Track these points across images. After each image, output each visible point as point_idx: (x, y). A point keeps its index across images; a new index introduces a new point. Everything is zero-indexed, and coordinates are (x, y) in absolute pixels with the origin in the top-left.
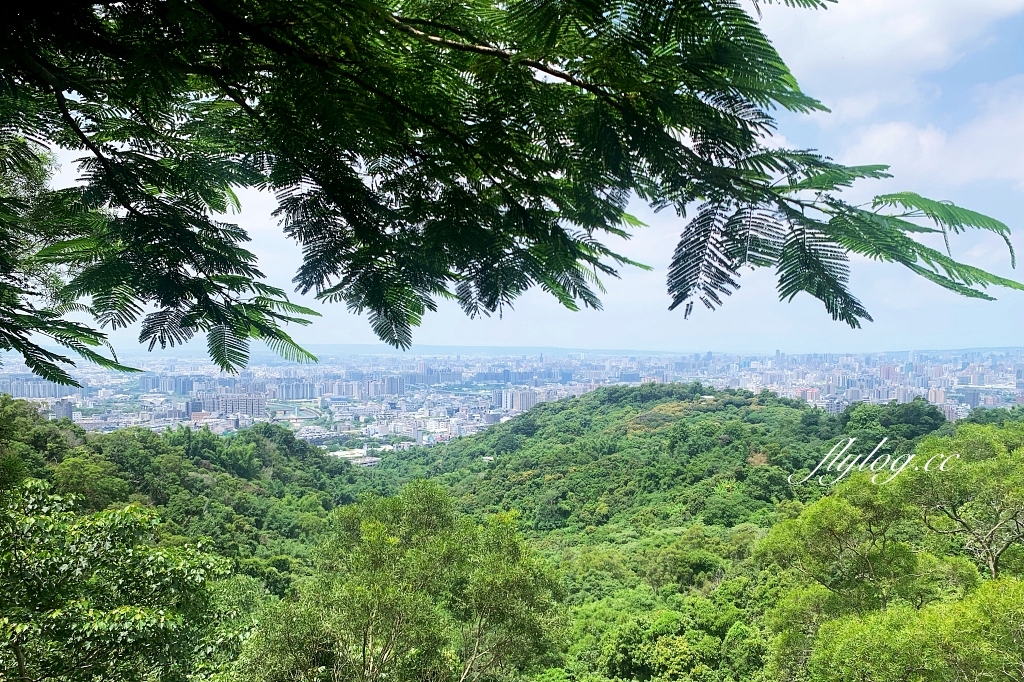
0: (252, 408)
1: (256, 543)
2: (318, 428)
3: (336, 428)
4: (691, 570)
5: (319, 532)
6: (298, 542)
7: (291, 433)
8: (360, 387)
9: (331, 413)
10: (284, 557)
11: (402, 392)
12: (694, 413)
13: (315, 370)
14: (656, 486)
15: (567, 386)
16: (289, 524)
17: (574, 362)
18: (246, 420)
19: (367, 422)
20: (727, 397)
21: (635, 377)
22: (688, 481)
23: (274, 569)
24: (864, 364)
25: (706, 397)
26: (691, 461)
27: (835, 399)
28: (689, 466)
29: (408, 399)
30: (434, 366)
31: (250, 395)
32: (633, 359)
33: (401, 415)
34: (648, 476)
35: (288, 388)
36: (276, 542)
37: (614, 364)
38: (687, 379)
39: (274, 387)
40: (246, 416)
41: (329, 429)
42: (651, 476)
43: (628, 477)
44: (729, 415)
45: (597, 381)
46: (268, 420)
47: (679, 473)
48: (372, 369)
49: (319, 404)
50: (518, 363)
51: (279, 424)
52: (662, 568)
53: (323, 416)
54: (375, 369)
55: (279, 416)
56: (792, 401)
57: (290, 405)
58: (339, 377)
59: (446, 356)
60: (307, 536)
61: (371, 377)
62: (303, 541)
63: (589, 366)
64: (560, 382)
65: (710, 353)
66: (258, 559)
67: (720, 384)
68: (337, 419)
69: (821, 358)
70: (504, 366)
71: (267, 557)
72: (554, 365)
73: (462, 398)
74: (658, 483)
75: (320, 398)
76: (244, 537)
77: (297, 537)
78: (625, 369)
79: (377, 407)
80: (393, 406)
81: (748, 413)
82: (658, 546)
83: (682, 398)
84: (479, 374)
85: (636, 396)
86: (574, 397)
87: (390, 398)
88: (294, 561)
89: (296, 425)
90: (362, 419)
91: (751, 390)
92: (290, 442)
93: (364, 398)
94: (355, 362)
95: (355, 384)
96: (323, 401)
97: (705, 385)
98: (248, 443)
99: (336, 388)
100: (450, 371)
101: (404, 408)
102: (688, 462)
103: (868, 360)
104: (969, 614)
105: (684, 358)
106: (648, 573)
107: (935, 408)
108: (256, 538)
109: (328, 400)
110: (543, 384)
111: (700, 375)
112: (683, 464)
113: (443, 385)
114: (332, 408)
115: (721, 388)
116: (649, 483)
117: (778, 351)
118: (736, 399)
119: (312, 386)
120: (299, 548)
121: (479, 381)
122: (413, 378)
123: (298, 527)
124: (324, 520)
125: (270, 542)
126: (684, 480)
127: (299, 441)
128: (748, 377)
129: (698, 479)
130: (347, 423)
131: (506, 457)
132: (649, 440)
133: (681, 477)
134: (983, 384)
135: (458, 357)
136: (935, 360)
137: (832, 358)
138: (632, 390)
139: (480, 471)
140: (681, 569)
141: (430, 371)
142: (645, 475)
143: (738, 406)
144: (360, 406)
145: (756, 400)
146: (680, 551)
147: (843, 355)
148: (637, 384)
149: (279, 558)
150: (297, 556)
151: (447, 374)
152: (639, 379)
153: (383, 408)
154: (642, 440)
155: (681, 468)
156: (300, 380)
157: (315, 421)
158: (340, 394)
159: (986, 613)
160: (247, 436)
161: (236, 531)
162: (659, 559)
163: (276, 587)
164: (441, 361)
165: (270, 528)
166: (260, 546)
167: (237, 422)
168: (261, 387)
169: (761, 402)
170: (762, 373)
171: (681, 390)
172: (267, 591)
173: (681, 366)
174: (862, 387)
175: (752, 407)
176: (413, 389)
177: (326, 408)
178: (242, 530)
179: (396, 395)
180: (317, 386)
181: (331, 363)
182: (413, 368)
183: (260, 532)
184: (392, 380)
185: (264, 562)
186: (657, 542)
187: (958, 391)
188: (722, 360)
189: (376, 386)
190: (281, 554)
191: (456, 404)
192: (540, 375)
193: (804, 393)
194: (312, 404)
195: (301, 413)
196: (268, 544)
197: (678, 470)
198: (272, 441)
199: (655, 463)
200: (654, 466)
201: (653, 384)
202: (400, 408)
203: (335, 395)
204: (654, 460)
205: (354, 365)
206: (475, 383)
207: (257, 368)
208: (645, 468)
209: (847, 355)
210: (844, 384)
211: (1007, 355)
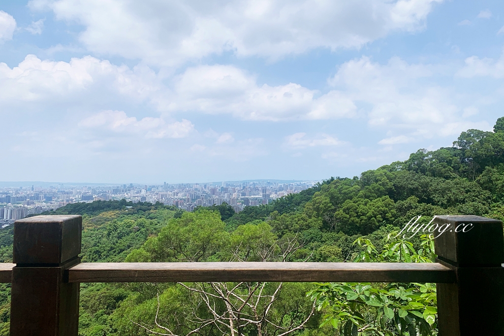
4: (115, 301)
12: (122, 216)
14: (99, 257)
15: (49, 204)
17: (54, 190)
20: (139, 206)
21: (90, 197)
22: (117, 252)
24: (203, 188)
25: (128, 207)
26: (118, 241)
27: (191, 205)
28: (118, 244)
32: (90, 188)
34: (95, 252)
37: (78, 191)
38: (119, 197)
42: (97, 252)
44: (140, 216)
45: (67, 201)
47: (112, 248)
50: (17, 193)
52: (98, 303)
56: (170, 207)
63: (64, 193)
64: (45, 202)
65: (131, 184)
67: (136, 200)
69: (185, 185)
70: (6, 194)
72: (41, 192)
74: (100, 255)
78: (85, 193)
81: (149, 214)
82: (98, 290)
83: (115, 208)
85: (90, 208)
86: (52, 210)
91: (152, 202)
97: (128, 201)
102: (117, 242)
103: (205, 186)
105: (118, 187)
106: (90, 306)
107: (230, 207)
110: (33, 203)
111: (126, 196)
112: (114, 244)
115: (137, 202)
116: (95, 255)
117: (165, 183)
118: (144, 207)
126: (114, 252)
128: (150, 196)
129: (122, 251)
131: (4, 249)
132: (96, 232)
133: (113, 251)
134: (251, 196)
136: (232, 186)
137: (188, 185)
138: (88, 204)
140: (109, 301)
142: (93, 251)
143: (144, 211)
145: (154, 207)
146: (109, 291)
147: (194, 184)
148: (91, 202)
152: (93, 199)
154: (92, 232)
155: (113, 246)
162: (97, 298)
169: (156, 208)
170: (157, 194)
171: (115, 204)
173: (116, 191)
174: (203, 199)
175: (152, 211)
186: (98, 288)
187: (242, 199)
188: (138, 188)
192: (31, 198)
193: (177, 203)
197: (111, 247)
199: (99, 244)
200: (98, 246)
201: (100, 201)
204: (98, 242)
208: (93, 248)
209: (197, 184)
210: (195, 197)
211: (259, 183)
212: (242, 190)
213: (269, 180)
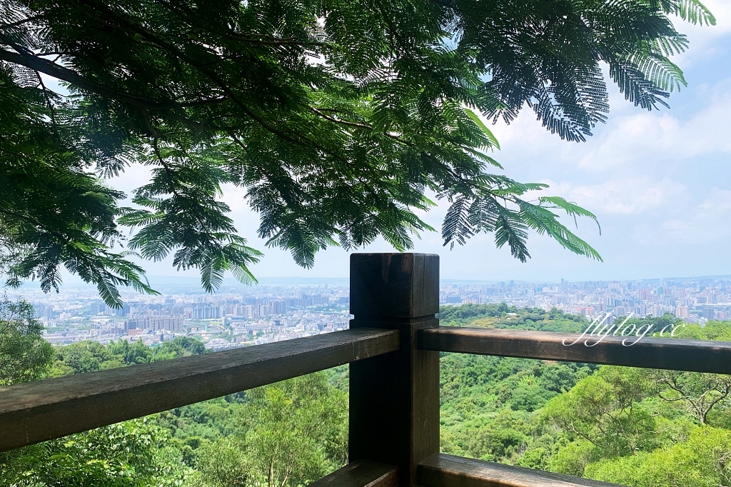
0: (173, 326)
1: (175, 427)
2: (222, 340)
3: (235, 340)
4: (503, 445)
5: (223, 419)
6: (207, 426)
7: (202, 344)
8: (253, 309)
9: (231, 329)
10: (196, 438)
11: (284, 312)
12: (502, 326)
13: (220, 297)
14: (475, 381)
16: (200, 413)
18: (169, 335)
19: (258, 335)
20: (526, 314)
21: (458, 300)
22: (499, 377)
23: (189, 447)
24: (627, 288)
25: (510, 314)
26: (500, 362)
27: (606, 314)
28: (499, 366)
29: (289, 318)
30: (309, 293)
31: (172, 316)
32: (455, 286)
33: (284, 330)
34: (468, 374)
35: (200, 310)
36: (190, 426)
38: (496, 301)
39: (190, 310)
40: (169, 332)
41: (230, 341)
42: (471, 374)
43: (454, 375)
44: (528, 327)
46: (185, 335)
47: (492, 371)
48: (262, 296)
49: (223, 323)
51: (193, 337)
52: (480, 444)
53: (226, 331)
54: (265, 295)
55: (193, 331)
56: (574, 316)
57: (202, 323)
58: (238, 302)
59: (317, 285)
60: (213, 421)
61: (261, 302)
62: (210, 426)
65: (512, 281)
66: (177, 440)
67: (521, 304)
68: (236, 333)
69: (595, 284)
71: (183, 438)
73: (329, 316)
74: (476, 379)
75: (224, 318)
76: (166, 422)
77: (206, 422)
78: (450, 294)
79: (266, 324)
80: (278, 323)
81: (542, 326)
82: (478, 427)
83: (492, 315)
84: (341, 298)
85: (458, 314)
87: (275, 317)
88: (204, 440)
89: (205, 338)
90: (255, 333)
91: (543, 309)
92: (201, 351)
93: (257, 317)
94: (250, 291)
95: (250, 307)
96: (226, 320)
97: (510, 305)
98: (170, 352)
99: (235, 310)
100: (320, 296)
101: (286, 324)
102: (498, 363)
103: (629, 286)
104: (684, 452)
105: (493, 285)
106: (470, 447)
107: (681, 321)
108: (176, 423)
109: (230, 319)
111: (506, 298)
112: (494, 365)
113: (314, 307)
114: (232, 325)
115: (522, 307)
116: (469, 379)
117: (563, 280)
118: (533, 315)
119: (218, 309)
120: (207, 430)
121: (341, 303)
122: (293, 302)
123: (207, 415)
124: (226, 410)
125: (186, 426)
126: (495, 376)
127: (208, 350)
128: (541, 299)
129: (506, 376)
130: (243, 337)
133: (494, 374)
134: (715, 303)
135: (326, 286)
136: (679, 285)
137: (603, 285)
138: (455, 309)
139: (343, 371)
140: (495, 444)
141: (305, 297)
142: (466, 373)
143: (535, 320)
144: (254, 324)
145: (548, 316)
146: (494, 430)
147: (611, 282)
148: (459, 305)
149: (192, 438)
150: (206, 437)
151: (319, 298)
152: (460, 301)
153: (270, 325)
155: (493, 367)
156: (209, 305)
157: (219, 335)
158: (238, 314)
159: (695, 451)
160: (171, 347)
161: (161, 418)
162: (478, 437)
163: (190, 460)
164: (313, 289)
165: (186, 416)
166: (179, 430)
167: (162, 336)
168: (180, 310)
169: (552, 317)
170: (551, 296)
171: (492, 309)
172: (184, 464)
173: (491, 291)
174: (626, 306)
175: (545, 321)
176: (293, 310)
177: (228, 325)
178: (165, 417)
179: (280, 315)
180: (222, 309)
181: (232, 292)
182: (293, 294)
183: (179, 419)
184: (277, 304)
185: (182, 442)
186: (476, 424)
187: (698, 308)
188: (522, 287)
189: (265, 308)
190: (194, 435)
191: (325, 321)
193: (583, 311)
194: (218, 322)
195: (209, 329)
196: (185, 428)
197: (491, 369)
198: (188, 350)
199: (474, 364)
200: (473, 366)
201: (471, 305)
202: (282, 325)
203: (235, 315)
204: (473, 361)
205: (249, 293)
206: (339, 305)
207: (177, 296)
208: (466, 368)
209: (614, 282)
210: (612, 303)
212: (698, 293)
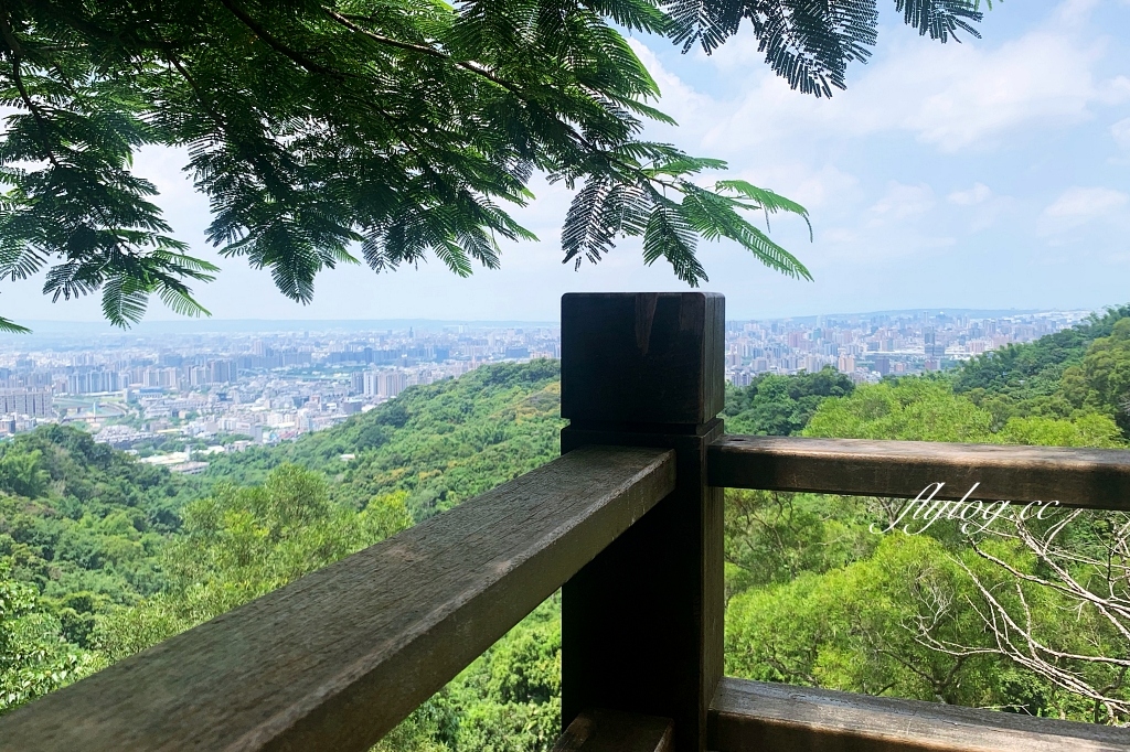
0: (32, 406)
1: (44, 578)
2: (124, 428)
3: (148, 427)
5: (131, 559)
6: (103, 573)
7: (89, 436)
8: (178, 375)
9: (141, 409)
10: (84, 594)
11: (233, 379)
13: (118, 355)
15: (444, 365)
16: (90, 551)
17: (451, 337)
18: (26, 422)
19: (189, 418)
21: (523, 352)
23: (71, 610)
24: (770, 331)
27: (741, 371)
29: (242, 388)
30: (276, 346)
31: (30, 389)
32: (519, 332)
33: (234, 408)
35: (82, 378)
36: (73, 576)
37: (498, 338)
39: (63, 378)
40: (25, 416)
41: (139, 429)
43: (519, 469)
45: (479, 359)
46: (55, 420)
48: (193, 352)
49: (125, 398)
50: (383, 339)
51: (71, 425)
53: (131, 412)
54: (198, 351)
55: (71, 414)
57: (86, 401)
58: (151, 363)
59: (290, 333)
60: (115, 564)
61: (192, 361)
62: (109, 572)
63: (470, 342)
64: (435, 360)
66: (48, 600)
68: (149, 416)
70: (364, 344)
71: (60, 596)
72: (427, 340)
73: (313, 384)
75: (126, 390)
76: (28, 572)
77: (101, 566)
78: (511, 343)
79: (201, 399)
80: (223, 397)
84: (333, 354)
85: (524, 374)
86: (452, 377)
87: (219, 387)
88: (99, 597)
89: (94, 425)
90: (182, 415)
92: (87, 448)
93: (185, 388)
94: (171, 343)
95: (172, 370)
96: (130, 394)
98: (30, 450)
99: (146, 377)
100: (296, 351)
101: (237, 399)
103: (774, 327)
104: (870, 572)
107: (844, 377)
108: (45, 571)
109: (136, 392)
110: (414, 364)
113: (287, 368)
114: (142, 403)
119: (115, 375)
120: (104, 580)
121: (333, 362)
122: (248, 362)
123: (103, 555)
124: (137, 544)
125: (64, 576)
127: (100, 445)
130: (163, 421)
131: (371, 454)
132: (540, 425)
134: (891, 349)
135: (306, 333)
136: (843, 325)
137: (738, 325)
138: (520, 368)
139: (338, 472)
141: (270, 352)
144: (180, 399)
147: (750, 322)
148: (525, 361)
149: (76, 595)
150: (102, 592)
151: (293, 355)
152: (527, 355)
153: (210, 400)
154: (533, 425)
156: (99, 369)
157: (120, 420)
158: (151, 383)
159: (885, 570)
160: (30, 443)
161: (16, 565)
163: (74, 632)
164: (284, 339)
165: (64, 559)
166: (51, 582)
167: (13, 425)
168: (44, 379)
172: (62, 639)
174: (769, 356)
176: (248, 375)
177: (134, 402)
178: (25, 564)
179: (227, 383)
180: (121, 375)
181: (139, 345)
182: (248, 348)
183: (50, 565)
184: (220, 365)
185: (57, 602)
187: (868, 358)
189: (199, 373)
190: (80, 590)
191: (305, 392)
192: (410, 353)
194: (116, 398)
195: (101, 410)
196: (62, 579)
198: (62, 446)
199: (548, 451)
200: (547, 454)
201: (543, 360)
202: (231, 400)
203: (146, 385)
204: (547, 447)
205: (170, 346)
206: (329, 365)
207: (39, 354)
208: (537, 458)
209: (753, 322)
210: (749, 353)
211: (915, 318)
212: (870, 335)
213: (943, 310)
